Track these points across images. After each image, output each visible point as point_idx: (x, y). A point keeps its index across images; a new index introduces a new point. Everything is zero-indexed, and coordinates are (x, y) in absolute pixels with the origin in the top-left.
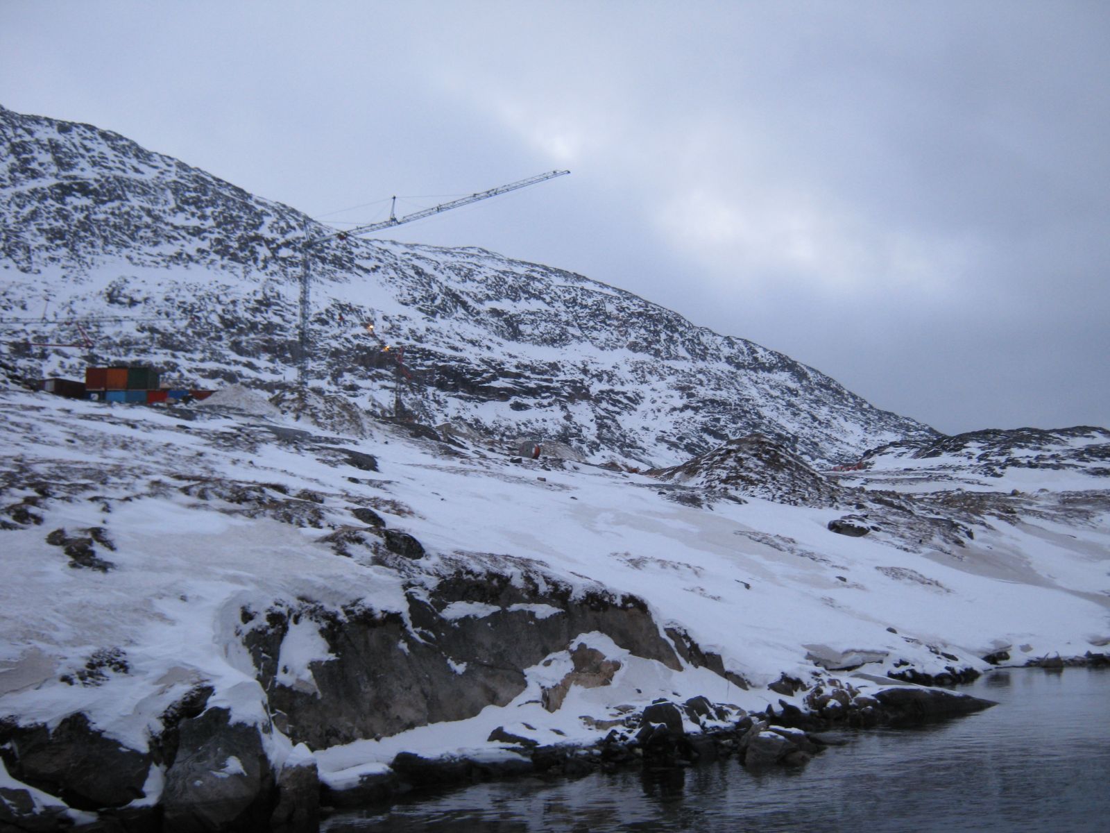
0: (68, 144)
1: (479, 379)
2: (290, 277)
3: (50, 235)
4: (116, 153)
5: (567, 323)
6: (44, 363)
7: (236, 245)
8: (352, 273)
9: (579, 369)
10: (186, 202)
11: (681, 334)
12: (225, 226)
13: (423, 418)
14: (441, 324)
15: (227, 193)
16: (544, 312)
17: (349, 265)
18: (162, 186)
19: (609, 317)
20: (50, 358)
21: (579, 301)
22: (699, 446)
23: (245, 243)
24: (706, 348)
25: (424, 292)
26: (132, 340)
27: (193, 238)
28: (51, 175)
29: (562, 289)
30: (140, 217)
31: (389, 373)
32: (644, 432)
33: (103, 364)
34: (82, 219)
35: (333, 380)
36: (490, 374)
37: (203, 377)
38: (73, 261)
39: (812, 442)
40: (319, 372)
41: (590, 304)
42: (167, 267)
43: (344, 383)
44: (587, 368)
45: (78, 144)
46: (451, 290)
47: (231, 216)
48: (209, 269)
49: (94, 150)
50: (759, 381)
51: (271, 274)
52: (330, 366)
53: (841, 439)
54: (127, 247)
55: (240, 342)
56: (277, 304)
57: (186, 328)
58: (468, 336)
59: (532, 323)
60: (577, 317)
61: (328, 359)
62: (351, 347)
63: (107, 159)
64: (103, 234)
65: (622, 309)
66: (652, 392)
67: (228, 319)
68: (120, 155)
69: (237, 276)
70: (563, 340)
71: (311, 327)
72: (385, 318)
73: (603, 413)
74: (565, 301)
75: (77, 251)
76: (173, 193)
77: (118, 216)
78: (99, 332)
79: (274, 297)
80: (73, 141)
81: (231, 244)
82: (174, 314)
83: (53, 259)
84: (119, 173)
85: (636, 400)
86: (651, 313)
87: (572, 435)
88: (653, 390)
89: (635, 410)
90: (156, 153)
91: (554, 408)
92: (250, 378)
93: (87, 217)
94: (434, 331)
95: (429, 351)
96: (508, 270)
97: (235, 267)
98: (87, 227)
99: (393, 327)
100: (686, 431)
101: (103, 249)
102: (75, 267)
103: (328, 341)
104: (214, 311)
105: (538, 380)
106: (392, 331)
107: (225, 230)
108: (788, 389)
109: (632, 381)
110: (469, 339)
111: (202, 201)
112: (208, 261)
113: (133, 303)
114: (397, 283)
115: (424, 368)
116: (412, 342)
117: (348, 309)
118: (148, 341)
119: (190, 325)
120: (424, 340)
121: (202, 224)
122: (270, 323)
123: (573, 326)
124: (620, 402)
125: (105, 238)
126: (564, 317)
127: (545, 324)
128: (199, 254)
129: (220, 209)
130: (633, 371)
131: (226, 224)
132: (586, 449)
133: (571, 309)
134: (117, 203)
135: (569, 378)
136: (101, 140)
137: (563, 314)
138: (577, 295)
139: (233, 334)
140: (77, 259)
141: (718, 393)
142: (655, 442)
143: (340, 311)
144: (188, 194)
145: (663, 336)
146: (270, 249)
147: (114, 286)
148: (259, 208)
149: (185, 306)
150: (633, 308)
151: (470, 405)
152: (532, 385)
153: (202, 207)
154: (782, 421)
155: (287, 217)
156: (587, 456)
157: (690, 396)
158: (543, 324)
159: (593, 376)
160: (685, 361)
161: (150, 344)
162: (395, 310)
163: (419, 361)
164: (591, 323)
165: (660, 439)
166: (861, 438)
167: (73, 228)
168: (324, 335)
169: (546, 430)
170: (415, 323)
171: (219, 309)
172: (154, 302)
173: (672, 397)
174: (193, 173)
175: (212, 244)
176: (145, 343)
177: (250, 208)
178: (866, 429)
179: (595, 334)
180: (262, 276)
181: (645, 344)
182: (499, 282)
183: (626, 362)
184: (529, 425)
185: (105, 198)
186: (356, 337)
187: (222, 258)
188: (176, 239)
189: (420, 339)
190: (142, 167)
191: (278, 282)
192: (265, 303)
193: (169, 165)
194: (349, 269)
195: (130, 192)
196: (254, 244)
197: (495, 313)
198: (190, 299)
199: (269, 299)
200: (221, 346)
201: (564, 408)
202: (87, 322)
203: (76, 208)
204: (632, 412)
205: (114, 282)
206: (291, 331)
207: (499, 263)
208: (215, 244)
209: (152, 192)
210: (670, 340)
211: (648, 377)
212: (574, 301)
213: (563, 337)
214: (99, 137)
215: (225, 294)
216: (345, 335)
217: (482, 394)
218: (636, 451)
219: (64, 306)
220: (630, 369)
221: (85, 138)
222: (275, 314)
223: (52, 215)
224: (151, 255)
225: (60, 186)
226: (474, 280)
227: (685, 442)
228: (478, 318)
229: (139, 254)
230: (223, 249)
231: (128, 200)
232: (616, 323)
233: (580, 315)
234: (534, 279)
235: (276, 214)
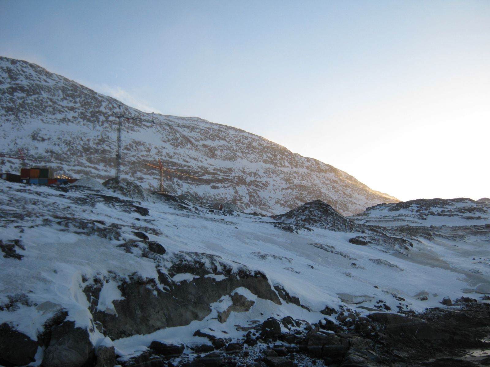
0: (15, 69)
1: (197, 175)
2: (113, 129)
3: (6, 110)
4: (37, 74)
5: (236, 151)
6: (3, 166)
7: (90, 115)
8: (141, 128)
9: (241, 171)
10: (68, 95)
11: (286, 156)
12: (85, 107)
13: (172, 192)
14: (180, 150)
15: (86, 92)
16: (226, 146)
17: (140, 124)
18: (57, 88)
19: (254, 148)
20: (6, 164)
21: (242, 141)
22: (294, 205)
23: (94, 114)
24: (297, 162)
25: (173, 137)
26: (43, 156)
27: (71, 112)
28: (8, 83)
29: (234, 136)
30: (47, 102)
31: (157, 172)
32: (270, 199)
33: (29, 167)
34: (21, 103)
35: (132, 175)
36: (202, 173)
37: (75, 173)
38: (17, 121)
39: (343, 204)
40: (126, 171)
41: (246, 142)
42: (59, 124)
43: (137, 176)
44: (245, 170)
45: (20, 69)
46: (185, 136)
47: (88, 102)
48: (77, 125)
49: (27, 72)
50: (321, 177)
51: (105, 128)
52: (131, 169)
53: (357, 202)
54: (41, 115)
55: (91, 158)
56: (108, 141)
57: (67, 152)
58: (192, 156)
59: (220, 151)
60: (240, 148)
61: (130, 166)
62: (140, 160)
63: (32, 76)
64: (31, 109)
65: (260, 145)
66: (274, 182)
67: (86, 148)
68: (39, 74)
69: (90, 129)
70: (234, 158)
71: (123, 151)
72: (156, 148)
73: (252, 191)
74: (235, 141)
75: (19, 117)
76: (62, 92)
77: (37, 101)
78: (28, 153)
79: (106, 138)
80: (17, 68)
81: (88, 114)
82: (61, 145)
83: (8, 120)
84: (38, 83)
85: (266, 185)
86: (273, 146)
87: (238, 200)
88: (274, 180)
89: (266, 189)
90: (55, 74)
91: (230, 188)
92: (95, 174)
93: (23, 102)
94: (177, 154)
95: (175, 162)
96: (210, 127)
97: (89, 125)
98: (23, 106)
99: (159, 152)
100: (288, 199)
101: (31, 116)
102: (17, 124)
103: (130, 158)
104: (79, 144)
105: (223, 176)
106: (159, 154)
107: (85, 108)
108: (333, 180)
109: (265, 177)
110: (193, 157)
111: (75, 95)
112: (77, 122)
113: (43, 140)
114: (161, 133)
115: (172, 170)
116: (167, 158)
117: (139, 143)
118: (50, 157)
119: (69, 150)
120: (173, 157)
121: (75, 106)
122: (104, 149)
123: (239, 152)
124: (259, 186)
125: (31, 112)
126: (235, 148)
127: (227, 151)
128: (73, 119)
129: (83, 99)
130: (265, 172)
131: (85, 106)
132: (244, 206)
133: (238, 145)
134: (37, 96)
135: (237, 175)
136: (30, 68)
137: (234, 147)
138: (241, 138)
139: (87, 154)
140: (19, 120)
141: (303, 182)
142: (275, 203)
143: (135, 145)
144: (68, 92)
145: (278, 157)
146: (104, 116)
147: (35, 132)
148: (100, 99)
149: (67, 142)
150: (265, 144)
151: (193, 187)
152: (220, 178)
153: (75, 98)
154: (330, 195)
155: (113, 103)
156: (245, 209)
157: (290, 183)
158: (226, 151)
159: (248, 174)
160: (288, 168)
161: (50, 158)
162: (160, 144)
163: (170, 167)
164: (247, 151)
165: (277, 202)
166: (365, 202)
167: (17, 107)
168: (128, 155)
169: (226, 198)
170: (169, 150)
171: (82, 143)
172: (53, 140)
173: (282, 183)
174: (71, 83)
175: (79, 114)
176: (48, 158)
177: (96, 99)
178: (367, 198)
179: (248, 156)
180: (101, 129)
181: (270, 160)
182: (206, 132)
183: (262, 168)
184: (219, 196)
185: (32, 94)
186: (143, 156)
187: (84, 121)
188: (63, 112)
189: (171, 157)
190: (48, 80)
191: (108, 131)
192: (102, 141)
193: (60, 79)
194: (140, 126)
195: (43, 91)
196: (97, 115)
197: (204, 146)
198: (69, 139)
199: (104, 139)
200: (82, 159)
201: (234, 188)
202: (23, 148)
203: (18, 98)
204: (265, 190)
205: (35, 131)
206: (114, 153)
207: (206, 124)
208: (80, 114)
209: (53, 91)
210: (282, 158)
211: (272, 175)
212: (239, 141)
213: (234, 157)
214: (29, 66)
215: (85, 137)
216: (138, 155)
217: (198, 182)
218: (266, 207)
219: (12, 141)
220: (264, 171)
221: (23, 67)
222: (107, 145)
223: (8, 100)
224: (52, 119)
225: (11, 88)
226: (195, 132)
227: (288, 203)
228: (197, 148)
229: (46, 118)
230: (83, 116)
231: (42, 94)
232: (258, 151)
233: (242, 147)
234: (222, 131)
235: (108, 101)
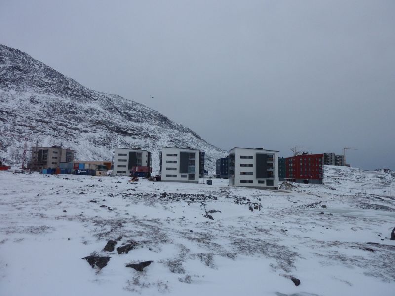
2: (77, 99)
3: (11, 81)
4: (27, 59)
5: (142, 117)
7: (62, 89)
8: (91, 100)
10: (48, 76)
11: (168, 122)
12: (59, 84)
14: (114, 115)
16: (137, 114)
17: (90, 97)
18: (41, 70)
19: (152, 117)
20: (17, 117)
24: (173, 126)
25: (109, 106)
26: (39, 113)
28: (9, 63)
29: (140, 108)
31: (104, 127)
34: (19, 77)
35: (90, 128)
36: (127, 129)
38: (18, 89)
40: (86, 126)
41: (147, 113)
42: (44, 93)
44: (148, 129)
46: (115, 107)
47: (60, 81)
49: (21, 58)
54: (32, 86)
55: (67, 116)
57: (52, 111)
58: (121, 119)
59: (134, 117)
61: (89, 123)
62: (94, 120)
64: (26, 82)
66: (163, 136)
67: (63, 110)
69: (63, 98)
70: (141, 122)
73: (153, 141)
74: (141, 112)
75: (19, 86)
76: (44, 73)
77: (29, 77)
80: (14, 54)
82: (49, 107)
83: (12, 88)
86: (161, 116)
90: (38, 61)
92: (70, 126)
95: (113, 122)
96: (127, 102)
97: (62, 95)
98: (21, 79)
101: (26, 86)
103: (88, 118)
105: (138, 131)
106: (104, 116)
108: (191, 137)
109: (158, 133)
112: (55, 93)
113: (37, 102)
114: (103, 103)
116: (109, 120)
117: (93, 109)
120: (112, 119)
121: (53, 82)
122: (74, 112)
124: (156, 138)
127: (137, 117)
129: (57, 79)
135: (145, 131)
136: (22, 55)
139: (64, 114)
141: (177, 137)
145: (164, 122)
146: (71, 91)
147: (31, 97)
148: (67, 79)
149: (52, 105)
150: (157, 115)
151: (123, 137)
153: (52, 78)
155: (75, 83)
157: (172, 138)
159: (150, 131)
160: (169, 129)
162: (103, 111)
163: (111, 125)
164: (148, 118)
167: (17, 79)
170: (108, 115)
171: (60, 106)
172: (43, 103)
173: (168, 138)
174: (48, 67)
176: (42, 115)
179: (149, 121)
180: (70, 98)
181: (160, 124)
182: (126, 105)
183: (156, 128)
184: (137, 143)
185: (25, 72)
187: (59, 92)
190: (34, 64)
191: (74, 100)
193: (42, 65)
195: (32, 71)
196: (67, 89)
197: (125, 113)
199: (73, 105)
200: (62, 117)
201: (144, 139)
203: (17, 74)
204: (159, 141)
207: (124, 100)
209: (38, 72)
211: (162, 132)
212: (144, 112)
215: (61, 103)
216: (93, 117)
217: (125, 134)
219: (18, 102)
221: (18, 54)
222: (75, 109)
223: (11, 75)
224: (39, 90)
225: (12, 67)
226: (120, 104)
228: (122, 114)
229: (36, 89)
233: (145, 116)
234: (133, 105)
235: (71, 82)
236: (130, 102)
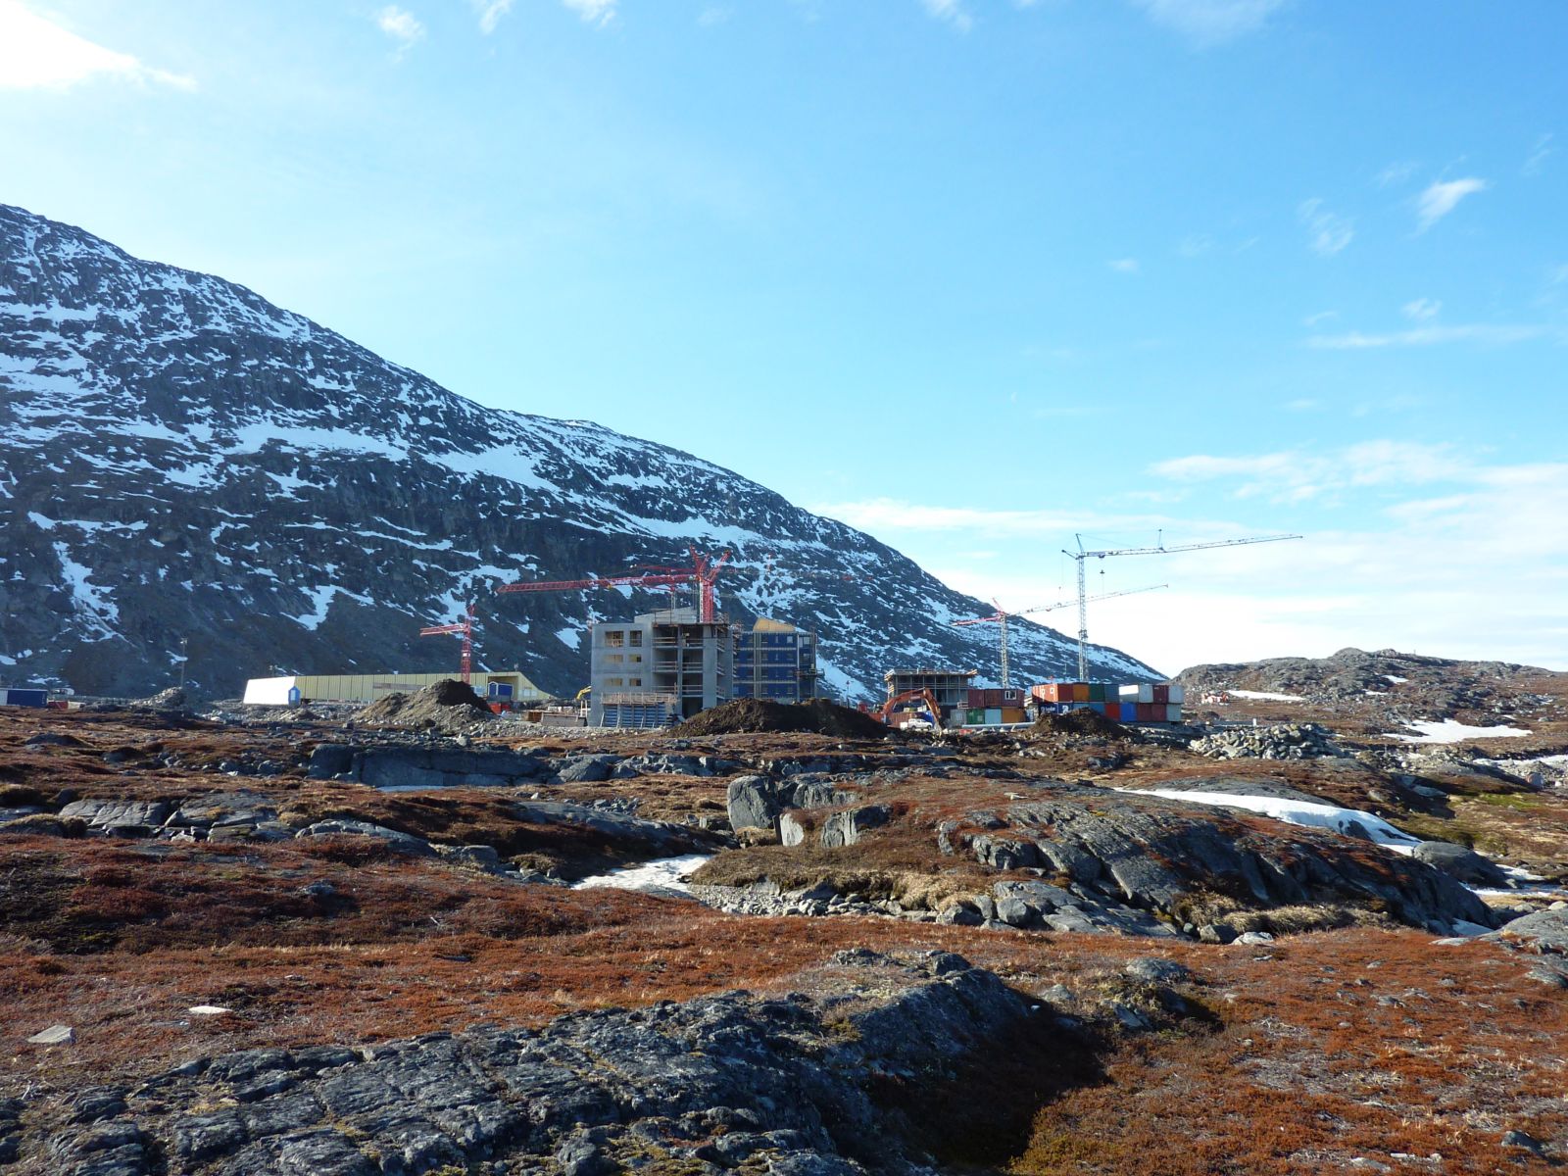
0: (200, 296)
4: (249, 309)
5: (684, 500)
7: (378, 411)
8: (487, 444)
9: (698, 545)
10: (325, 364)
11: (783, 514)
12: (365, 391)
16: (662, 488)
17: (484, 436)
18: (299, 346)
19: (720, 496)
21: (693, 479)
23: (386, 410)
24: (805, 528)
25: (556, 467)
28: (185, 327)
29: (675, 467)
38: (219, 420)
41: (703, 482)
42: (312, 430)
44: (706, 544)
45: (209, 296)
46: (578, 465)
47: (370, 381)
48: (354, 434)
49: (226, 304)
50: (853, 561)
54: (270, 408)
59: (652, 500)
60: (691, 495)
63: (241, 314)
65: (731, 488)
66: (765, 570)
68: (253, 311)
69: (382, 442)
72: (528, 491)
74: (680, 479)
76: (311, 355)
80: (204, 293)
81: (373, 410)
83: (199, 418)
84: (255, 330)
85: (751, 576)
86: (757, 493)
88: (766, 567)
89: (752, 586)
90: (288, 311)
93: (228, 375)
96: (624, 446)
97: (378, 434)
101: (248, 410)
107: (366, 395)
108: (879, 569)
110: (602, 514)
111: (341, 365)
112: (352, 426)
114: (531, 457)
116: (555, 516)
117: (493, 481)
121: (343, 388)
123: (689, 503)
124: (738, 578)
127: (664, 500)
128: (343, 419)
129: (359, 373)
130: (746, 549)
131: (367, 389)
133: (686, 487)
136: (232, 294)
137: (679, 491)
138: (690, 473)
140: (223, 419)
143: (485, 483)
144: (325, 356)
145: (768, 516)
146: (411, 416)
147: (265, 448)
148: (393, 373)
150: (740, 488)
153: (341, 371)
155: (423, 385)
157: (799, 574)
159: (712, 552)
160: (790, 541)
162: (535, 483)
173: (783, 575)
174: (327, 334)
177: (386, 374)
179: (709, 511)
180: (406, 444)
181: (753, 523)
182: (620, 457)
183: (740, 540)
189: (561, 514)
194: (485, 440)
195: (267, 350)
196: (395, 411)
197: (618, 488)
204: (749, 588)
205: (265, 443)
207: (615, 439)
210: (775, 519)
211: (760, 555)
212: (689, 479)
213: (681, 514)
214: (230, 291)
221: (216, 291)
224: (295, 418)
225: (196, 340)
228: (604, 492)
229: (283, 415)
230: (365, 415)
232: (727, 501)
233: (695, 493)
234: (649, 456)
235: (411, 380)
236: (637, 447)
